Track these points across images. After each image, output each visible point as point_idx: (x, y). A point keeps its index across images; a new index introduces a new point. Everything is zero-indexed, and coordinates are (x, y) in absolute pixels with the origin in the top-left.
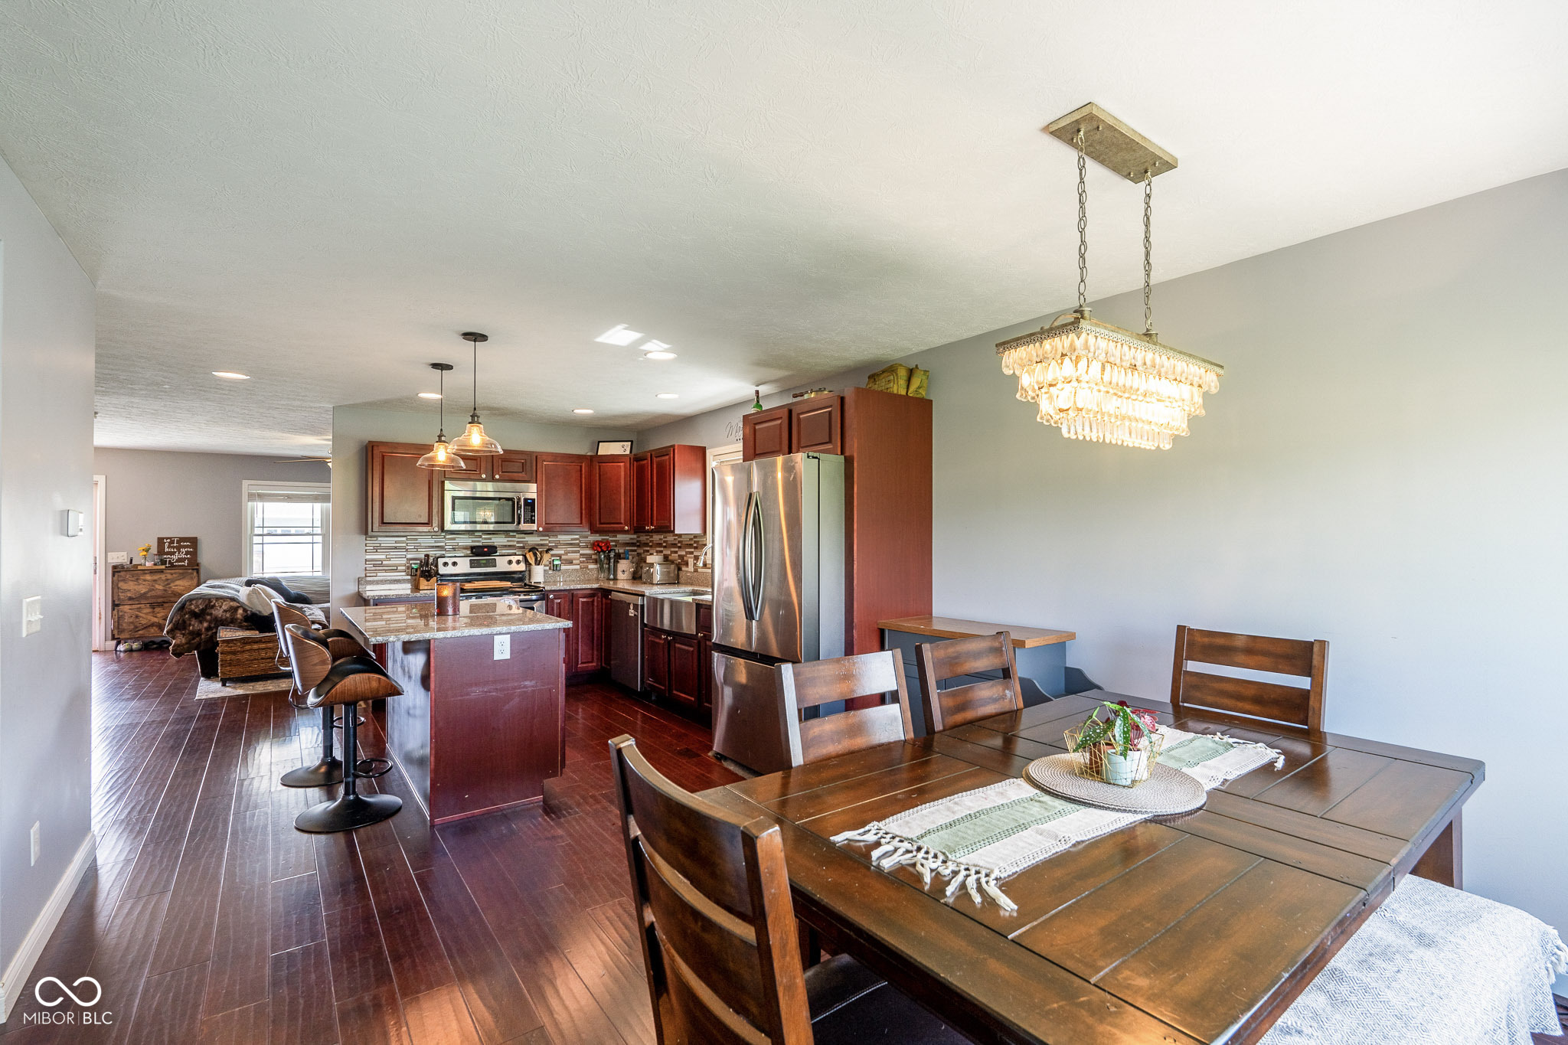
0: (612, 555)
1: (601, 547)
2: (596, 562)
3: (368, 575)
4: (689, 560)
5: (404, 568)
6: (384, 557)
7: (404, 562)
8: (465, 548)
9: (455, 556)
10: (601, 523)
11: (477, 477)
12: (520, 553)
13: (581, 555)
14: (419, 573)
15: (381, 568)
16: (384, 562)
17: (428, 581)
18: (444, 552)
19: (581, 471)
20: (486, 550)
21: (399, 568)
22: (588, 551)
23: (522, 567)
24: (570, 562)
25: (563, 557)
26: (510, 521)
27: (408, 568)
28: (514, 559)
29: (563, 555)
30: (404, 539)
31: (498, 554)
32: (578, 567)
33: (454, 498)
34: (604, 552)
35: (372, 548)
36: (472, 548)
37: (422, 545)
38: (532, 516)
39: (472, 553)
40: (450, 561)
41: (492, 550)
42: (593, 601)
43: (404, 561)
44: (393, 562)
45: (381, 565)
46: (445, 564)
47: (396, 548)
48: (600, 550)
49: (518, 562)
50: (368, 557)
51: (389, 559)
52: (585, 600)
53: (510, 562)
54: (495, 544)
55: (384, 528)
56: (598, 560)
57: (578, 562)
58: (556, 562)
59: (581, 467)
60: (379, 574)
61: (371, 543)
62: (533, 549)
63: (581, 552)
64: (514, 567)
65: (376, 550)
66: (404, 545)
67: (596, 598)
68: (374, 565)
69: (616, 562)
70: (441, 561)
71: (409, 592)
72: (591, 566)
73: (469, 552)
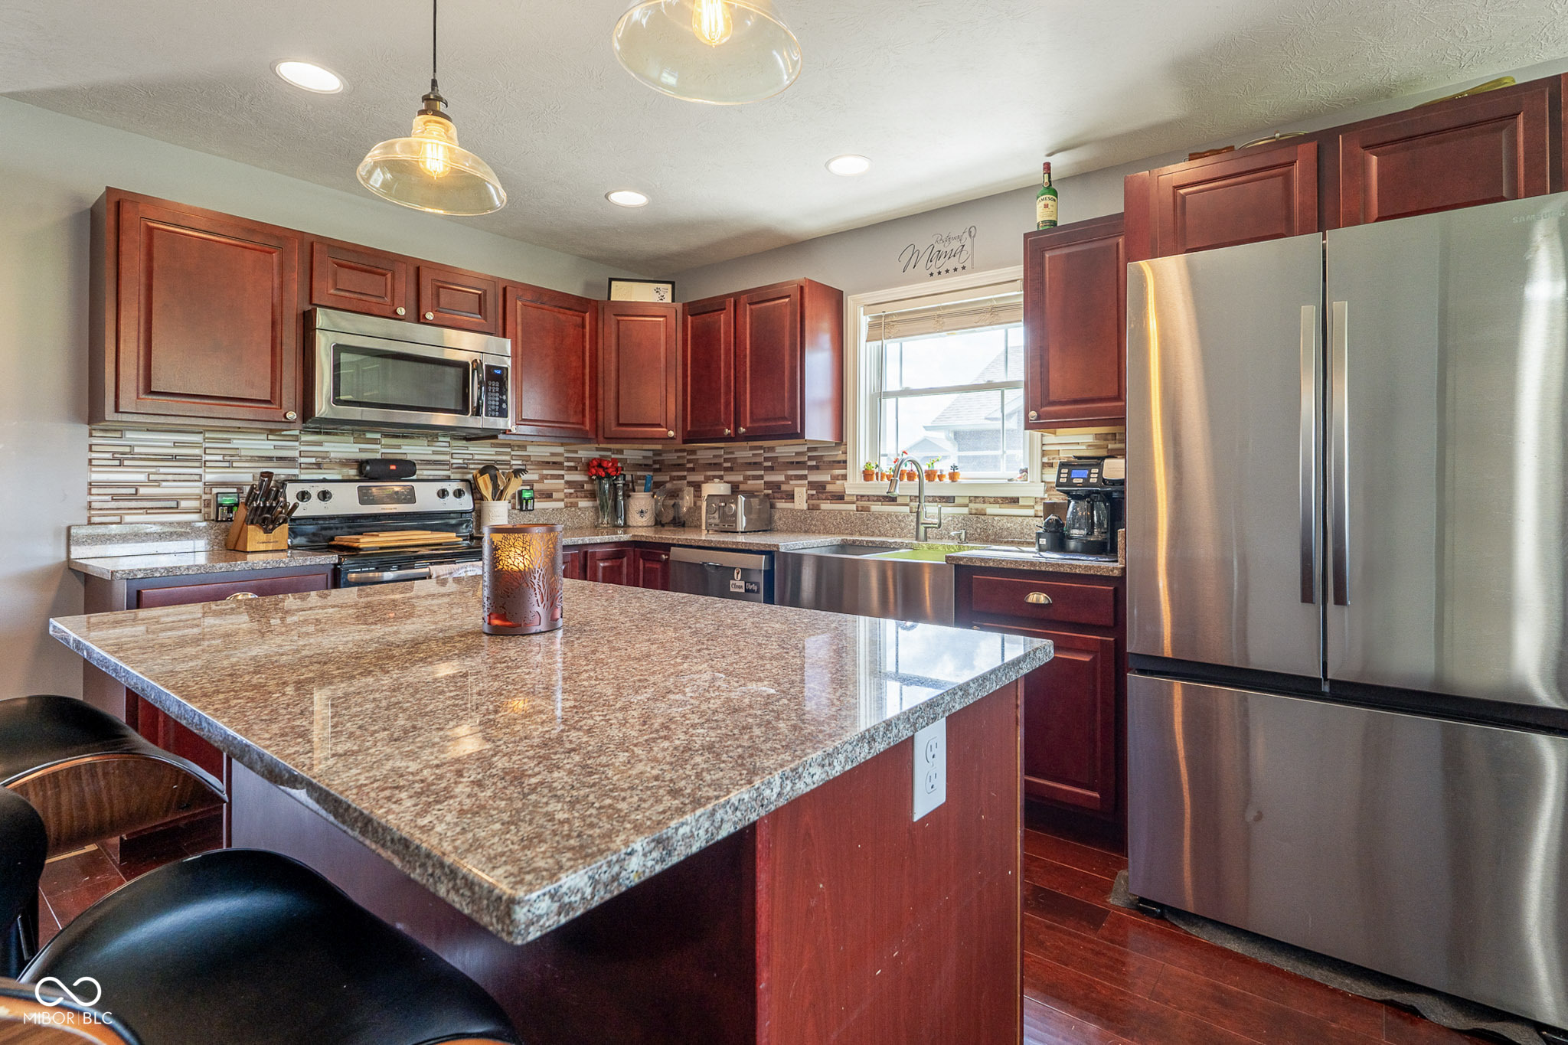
0: (620, 483)
1: (605, 469)
2: (592, 495)
3: (95, 519)
4: (797, 490)
5: (195, 504)
6: (142, 477)
7: (198, 491)
8: (345, 463)
9: (324, 481)
10: (619, 425)
11: (388, 312)
12: (458, 476)
13: (567, 482)
14: (241, 513)
15: (133, 504)
16: (142, 491)
17: (266, 531)
18: (296, 471)
19: (583, 327)
20: (393, 467)
21: (183, 504)
22: (578, 477)
23: (466, 503)
24: (548, 496)
25: (536, 486)
26: (459, 408)
27: (207, 504)
28: (451, 487)
29: (537, 482)
30: (198, 438)
31: (414, 477)
32: (561, 505)
33: (339, 349)
34: (608, 476)
35: (109, 456)
36: (361, 464)
37: (243, 453)
38: (501, 401)
39: (361, 472)
40: (314, 490)
41: (405, 469)
42: (620, 567)
43: (197, 488)
44: (167, 490)
45: (135, 496)
46: (303, 496)
47: (174, 458)
48: (603, 474)
49: (459, 494)
50: (95, 477)
51: (157, 483)
52: (606, 564)
53: (443, 494)
54: (409, 458)
55: (150, 403)
56: (598, 492)
57: (561, 495)
58: (526, 495)
59: (583, 319)
60: (128, 519)
61: (106, 443)
62: (488, 469)
63: (567, 478)
64: (451, 504)
65: (120, 461)
66: (197, 451)
67: (625, 559)
68: (114, 498)
69: (627, 496)
70: (291, 492)
71: (201, 559)
72: (584, 503)
73: (352, 472)
